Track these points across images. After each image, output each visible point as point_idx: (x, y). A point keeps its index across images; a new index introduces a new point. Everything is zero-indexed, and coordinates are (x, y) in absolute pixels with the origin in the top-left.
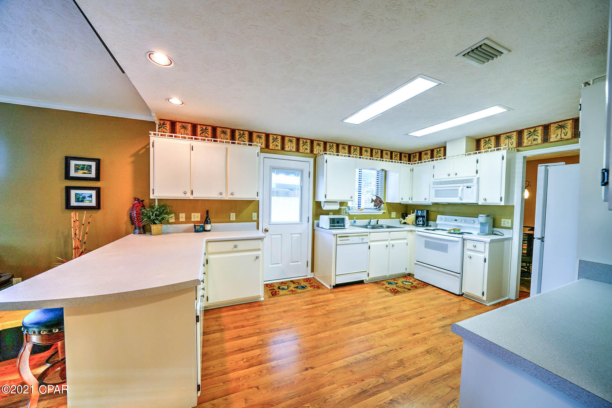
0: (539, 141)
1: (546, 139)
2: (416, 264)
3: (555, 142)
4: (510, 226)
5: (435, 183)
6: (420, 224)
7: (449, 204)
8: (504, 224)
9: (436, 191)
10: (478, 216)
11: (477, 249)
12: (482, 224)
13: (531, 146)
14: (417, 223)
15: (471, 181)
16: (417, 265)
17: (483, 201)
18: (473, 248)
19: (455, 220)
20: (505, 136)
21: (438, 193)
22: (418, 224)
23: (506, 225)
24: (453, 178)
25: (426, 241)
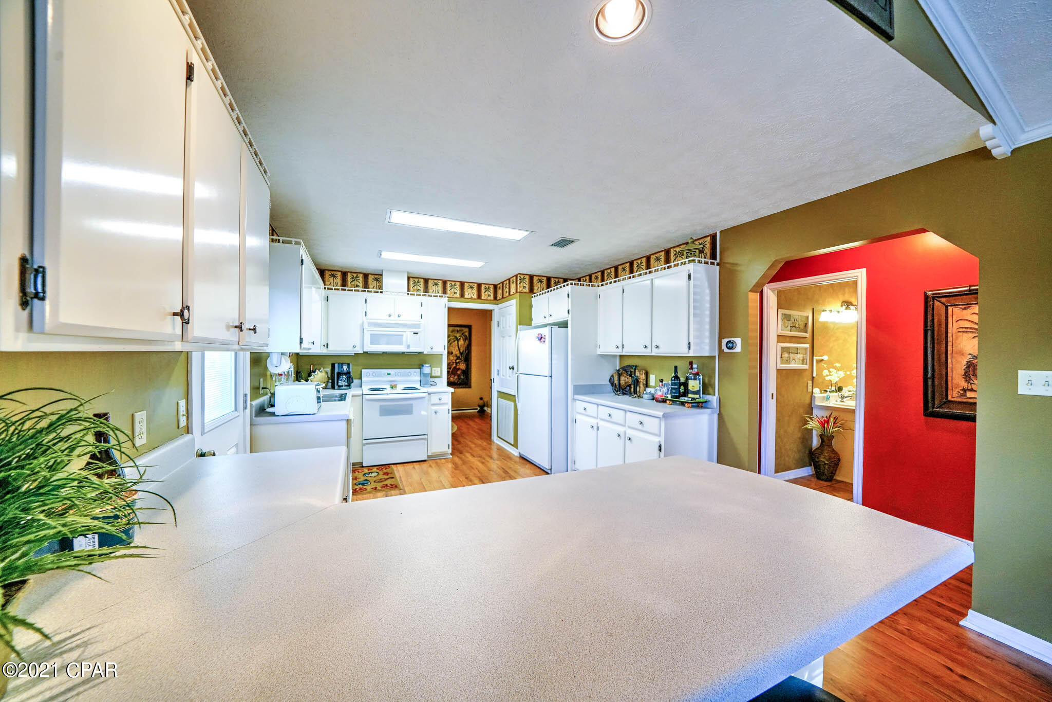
0: (458, 295)
1: (462, 295)
2: (364, 445)
3: (468, 299)
4: (439, 375)
5: (370, 324)
6: (342, 386)
7: (384, 354)
8: (435, 373)
9: (371, 335)
10: (423, 366)
11: (441, 402)
12: (423, 375)
13: (453, 298)
14: (339, 384)
15: (418, 326)
16: (367, 446)
17: (430, 350)
18: (438, 401)
19: (388, 374)
20: (432, 281)
21: (375, 339)
22: (339, 386)
23: (436, 375)
24: (394, 320)
25: (381, 406)
